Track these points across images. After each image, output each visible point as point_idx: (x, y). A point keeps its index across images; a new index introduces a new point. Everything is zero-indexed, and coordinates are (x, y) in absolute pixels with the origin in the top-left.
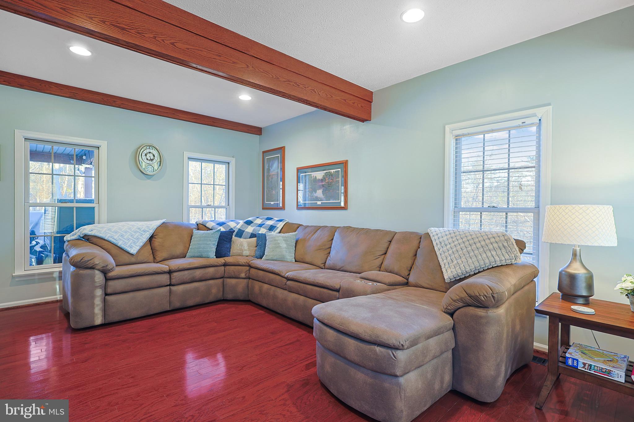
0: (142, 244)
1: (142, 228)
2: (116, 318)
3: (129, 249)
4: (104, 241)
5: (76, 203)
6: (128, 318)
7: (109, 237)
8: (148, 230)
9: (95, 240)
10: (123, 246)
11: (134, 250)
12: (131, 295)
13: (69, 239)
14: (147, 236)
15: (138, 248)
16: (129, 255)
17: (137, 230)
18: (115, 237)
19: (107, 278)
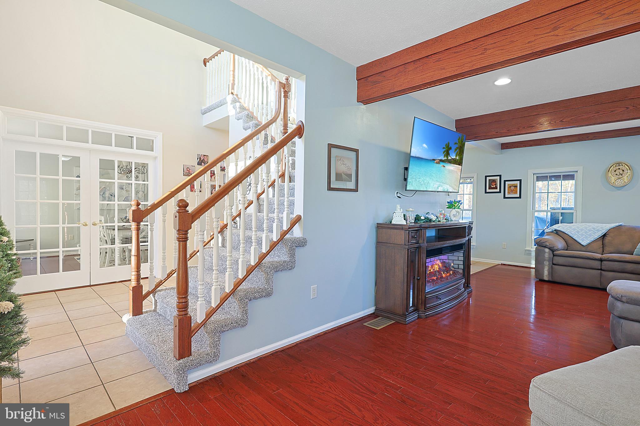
0: (593, 239)
1: (596, 228)
2: (558, 280)
3: (580, 242)
4: (565, 234)
5: (562, 210)
6: (567, 283)
7: (568, 232)
8: (601, 230)
9: (560, 233)
10: (576, 239)
11: (585, 243)
12: (569, 268)
13: (547, 231)
14: (600, 234)
15: (589, 242)
16: (580, 245)
17: (592, 229)
18: (572, 233)
19: (554, 254)
